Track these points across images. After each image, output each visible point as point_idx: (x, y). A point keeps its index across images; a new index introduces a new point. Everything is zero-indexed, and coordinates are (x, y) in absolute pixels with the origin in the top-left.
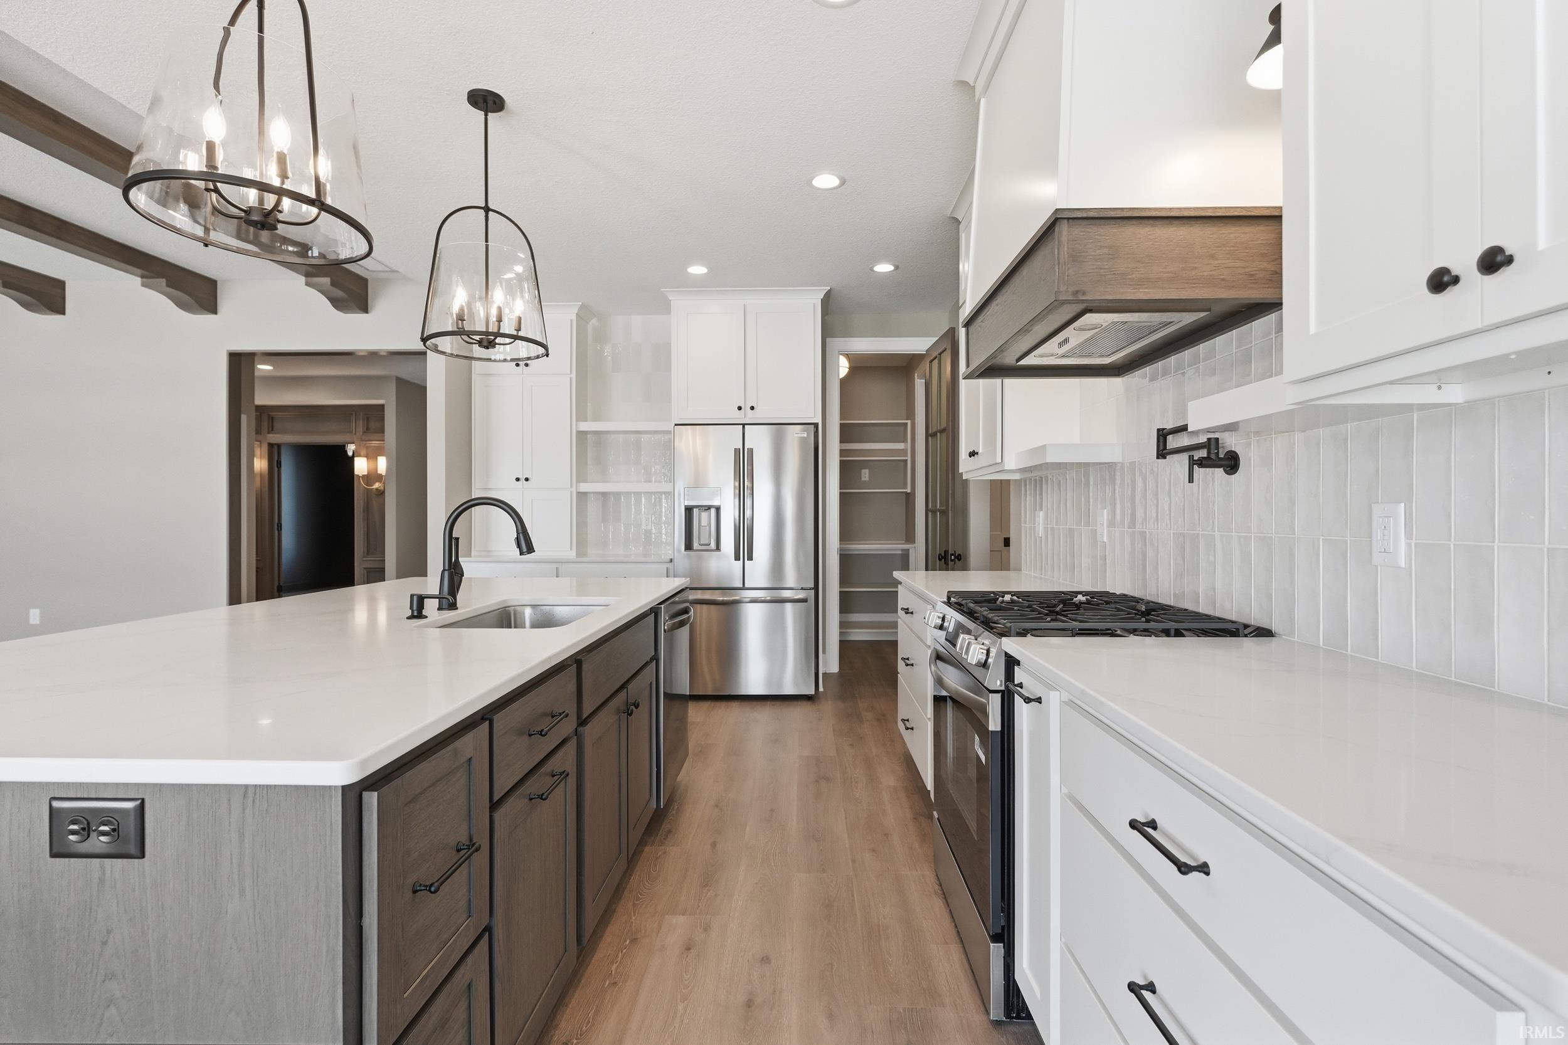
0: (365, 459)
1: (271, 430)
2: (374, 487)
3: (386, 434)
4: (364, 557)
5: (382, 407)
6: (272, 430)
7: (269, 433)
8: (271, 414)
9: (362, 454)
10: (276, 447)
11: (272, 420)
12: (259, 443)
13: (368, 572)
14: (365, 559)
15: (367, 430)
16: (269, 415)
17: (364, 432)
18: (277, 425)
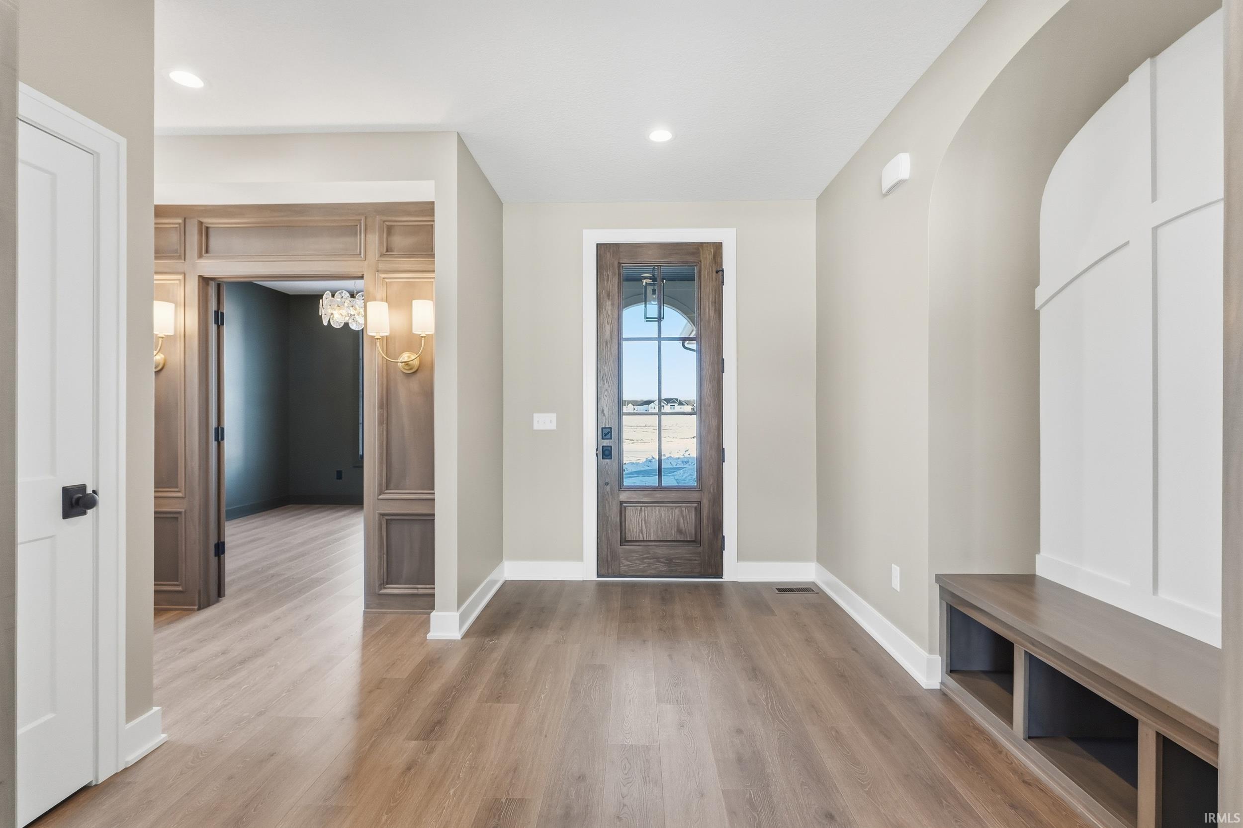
0: (385, 305)
1: (205, 250)
2: (401, 360)
3: (436, 259)
4: (381, 493)
5: (428, 209)
6: (207, 252)
7: (200, 256)
8: (205, 220)
9: (378, 296)
10: (213, 285)
11: (205, 232)
12: (181, 277)
13: (388, 522)
14: (381, 497)
15: (387, 251)
16: (201, 223)
17: (382, 255)
18: (215, 242)
